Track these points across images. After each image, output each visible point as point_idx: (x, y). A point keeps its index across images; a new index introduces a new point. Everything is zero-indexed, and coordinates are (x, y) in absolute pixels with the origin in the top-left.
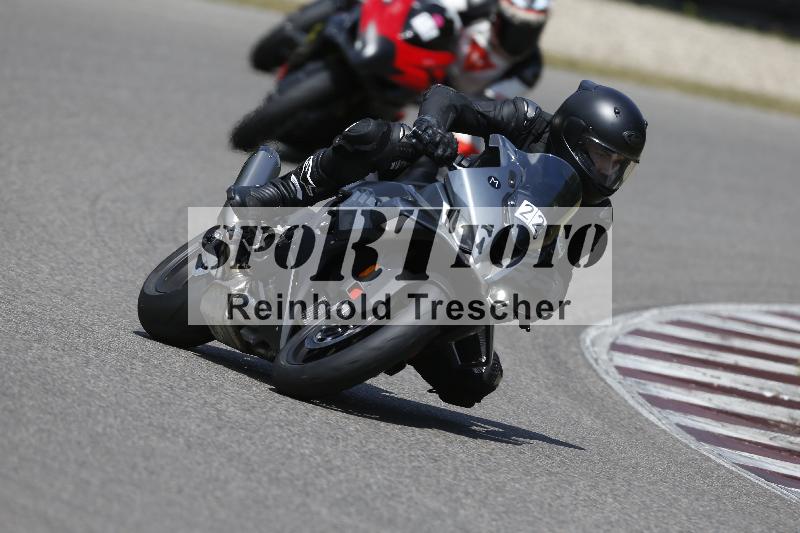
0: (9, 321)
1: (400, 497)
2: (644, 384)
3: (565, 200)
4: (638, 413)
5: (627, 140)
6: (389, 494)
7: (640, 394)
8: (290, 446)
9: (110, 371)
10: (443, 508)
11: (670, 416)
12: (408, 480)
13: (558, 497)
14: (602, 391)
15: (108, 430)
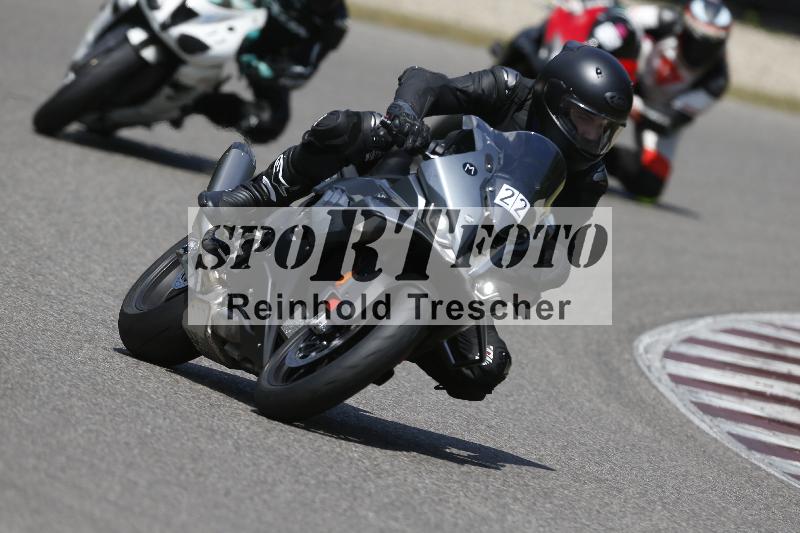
0: (60, 321)
1: (448, 502)
2: (697, 393)
4: (689, 422)
5: (609, 101)
6: (436, 499)
7: (692, 402)
8: (338, 450)
10: (491, 514)
11: (722, 426)
12: (456, 485)
13: (607, 504)
14: (654, 399)
15: (157, 431)
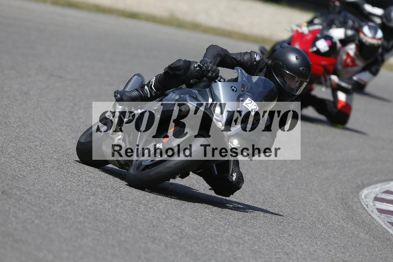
0: (78, 185)
3: (269, 98)
4: (388, 232)
5: (301, 72)
7: (388, 222)
8: (216, 247)
9: (128, 210)
14: (370, 221)
15: (127, 239)
